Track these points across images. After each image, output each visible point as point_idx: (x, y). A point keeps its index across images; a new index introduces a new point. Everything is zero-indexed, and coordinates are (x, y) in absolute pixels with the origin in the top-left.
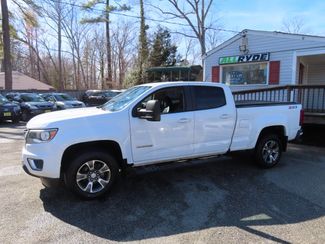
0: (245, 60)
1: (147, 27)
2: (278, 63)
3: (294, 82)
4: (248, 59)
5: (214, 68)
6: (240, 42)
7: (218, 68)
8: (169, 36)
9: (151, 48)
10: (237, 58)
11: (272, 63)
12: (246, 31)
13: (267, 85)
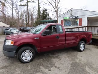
0: (71, 18)
1: (40, 8)
2: (82, 19)
3: (86, 25)
6: (70, 13)
8: (47, 11)
9: (41, 14)
10: (69, 18)
11: (80, 19)
12: (72, 9)
13: (78, 26)
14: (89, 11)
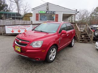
0: (48, 13)
2: (58, 15)
4: (49, 13)
5: (36, 14)
6: (46, 6)
7: (38, 14)
10: (45, 12)
11: (56, 15)
12: (48, 3)
14: (64, 8)
